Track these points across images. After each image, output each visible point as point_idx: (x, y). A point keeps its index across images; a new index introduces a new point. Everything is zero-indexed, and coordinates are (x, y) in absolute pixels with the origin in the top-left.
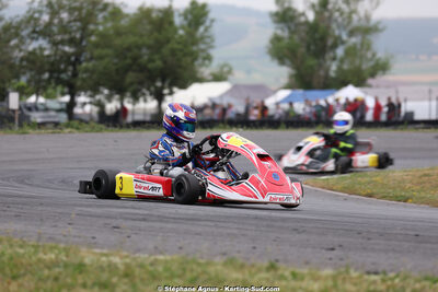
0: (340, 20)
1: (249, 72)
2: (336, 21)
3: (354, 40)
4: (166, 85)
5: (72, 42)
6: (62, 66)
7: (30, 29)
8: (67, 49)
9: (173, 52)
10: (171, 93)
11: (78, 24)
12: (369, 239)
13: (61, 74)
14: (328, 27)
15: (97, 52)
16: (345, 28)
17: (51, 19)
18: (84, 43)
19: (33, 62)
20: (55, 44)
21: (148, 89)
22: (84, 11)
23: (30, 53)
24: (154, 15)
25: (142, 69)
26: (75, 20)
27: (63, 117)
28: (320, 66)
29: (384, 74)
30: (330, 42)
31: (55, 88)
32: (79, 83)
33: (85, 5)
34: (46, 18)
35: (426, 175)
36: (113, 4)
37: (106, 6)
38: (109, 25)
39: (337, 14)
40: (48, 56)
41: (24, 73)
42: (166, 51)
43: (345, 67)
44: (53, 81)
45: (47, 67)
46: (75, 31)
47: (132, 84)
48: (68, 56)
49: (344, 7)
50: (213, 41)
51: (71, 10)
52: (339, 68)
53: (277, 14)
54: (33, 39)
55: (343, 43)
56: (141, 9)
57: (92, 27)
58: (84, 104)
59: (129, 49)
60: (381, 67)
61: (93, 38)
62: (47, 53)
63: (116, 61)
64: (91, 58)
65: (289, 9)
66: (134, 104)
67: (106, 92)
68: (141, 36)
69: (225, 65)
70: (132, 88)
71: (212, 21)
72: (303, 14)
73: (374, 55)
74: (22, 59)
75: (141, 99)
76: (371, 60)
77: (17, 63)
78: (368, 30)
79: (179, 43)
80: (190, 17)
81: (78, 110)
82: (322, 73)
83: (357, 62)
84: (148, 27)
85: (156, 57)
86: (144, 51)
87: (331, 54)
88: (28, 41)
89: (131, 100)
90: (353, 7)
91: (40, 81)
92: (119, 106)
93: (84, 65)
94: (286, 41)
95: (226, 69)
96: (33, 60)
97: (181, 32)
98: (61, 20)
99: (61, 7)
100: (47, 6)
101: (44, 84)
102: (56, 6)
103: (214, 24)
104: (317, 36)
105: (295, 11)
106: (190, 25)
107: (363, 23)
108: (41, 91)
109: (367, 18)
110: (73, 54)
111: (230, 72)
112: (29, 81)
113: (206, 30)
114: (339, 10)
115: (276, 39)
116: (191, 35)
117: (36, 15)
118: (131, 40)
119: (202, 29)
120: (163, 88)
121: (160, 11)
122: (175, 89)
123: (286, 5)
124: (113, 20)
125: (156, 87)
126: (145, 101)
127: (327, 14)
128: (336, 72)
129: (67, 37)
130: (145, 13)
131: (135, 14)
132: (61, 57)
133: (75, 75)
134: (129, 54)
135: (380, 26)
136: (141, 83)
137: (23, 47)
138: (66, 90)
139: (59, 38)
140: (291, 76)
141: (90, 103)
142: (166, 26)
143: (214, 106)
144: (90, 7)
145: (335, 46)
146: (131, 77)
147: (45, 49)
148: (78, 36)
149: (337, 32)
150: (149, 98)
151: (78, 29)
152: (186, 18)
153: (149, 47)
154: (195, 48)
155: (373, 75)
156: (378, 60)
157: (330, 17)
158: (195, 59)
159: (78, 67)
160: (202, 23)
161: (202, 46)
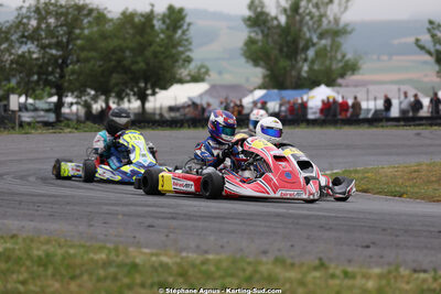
0: (311, 23)
1: (220, 73)
2: (307, 23)
3: (323, 42)
4: (149, 86)
5: (58, 45)
6: (50, 69)
7: (20, 34)
8: (54, 52)
9: (155, 55)
10: (154, 94)
11: (65, 28)
12: (397, 236)
13: (49, 75)
14: (300, 30)
15: (83, 55)
16: (315, 31)
17: (39, 24)
18: (70, 47)
19: (22, 65)
20: (43, 47)
21: (132, 90)
22: (70, 17)
23: (20, 56)
24: (136, 20)
25: (126, 71)
26: (61, 25)
27: (52, 117)
28: (293, 67)
29: (353, 74)
30: (301, 44)
31: (43, 90)
32: (66, 84)
33: (70, 10)
34: (34, 23)
35: (415, 171)
36: (97, 9)
37: (91, 11)
38: (95, 29)
39: (308, 18)
40: (36, 59)
41: (14, 76)
42: (148, 53)
43: (316, 67)
44: (41, 83)
45: (35, 69)
46: (62, 36)
47: (117, 84)
48: (55, 58)
49: (314, 10)
50: (190, 44)
51: (57, 15)
52: (311, 69)
53: (249, 19)
54: (22, 43)
55: (314, 45)
56: (124, 14)
57: (77, 31)
58: (72, 104)
59: (113, 52)
60: (350, 68)
61: (79, 42)
62: (35, 56)
63: (101, 63)
64: (78, 61)
65: (262, 13)
66: (118, 104)
67: (93, 92)
68: (125, 39)
69: (202, 66)
70: (116, 89)
71: (189, 24)
72: (276, 18)
73: (344, 56)
74: (12, 62)
75: (126, 100)
76: (341, 61)
77: (7, 66)
78: (337, 32)
79: (161, 46)
80: (168, 21)
81: (65, 110)
82: (294, 73)
83: (328, 63)
84: (131, 31)
85: (139, 59)
86: (128, 53)
87: (303, 56)
88: (18, 45)
89: (116, 100)
90: (322, 10)
91: (29, 82)
92: (104, 105)
93: (71, 67)
94: (260, 44)
95: (203, 70)
96: (22, 63)
97: (162, 36)
98: (48, 25)
99: (49, 13)
100: (35, 12)
101: (33, 85)
102: (43, 12)
103: (192, 27)
104: (289, 38)
105: (267, 15)
106: (168, 28)
107: (333, 26)
108: (30, 92)
109: (337, 21)
110: (60, 57)
111: (207, 73)
112: (18, 83)
113: (184, 33)
114: (310, 14)
115: (250, 42)
116: (170, 38)
117: (25, 21)
118: (115, 43)
119: (180, 32)
120: (146, 89)
121: (142, 15)
122: (157, 90)
123: (259, 10)
124: (98, 24)
125: (139, 88)
126: (129, 101)
127: (298, 18)
128: (307, 72)
129: (54, 41)
130: (128, 18)
131: (119, 19)
132: (49, 60)
133: (62, 76)
134: (114, 57)
135: (349, 29)
136: (125, 84)
137: (13, 51)
138: (54, 91)
139: (47, 42)
140: (265, 77)
141: (77, 103)
142: (149, 30)
143: (194, 105)
144: (76, 13)
145: (306, 48)
146: (115, 78)
147: (34, 53)
148: (65, 40)
149: (308, 35)
150: (133, 99)
151: (65, 34)
152: (164, 22)
153: (132, 50)
154: (174, 51)
155: (342, 76)
156: (347, 61)
157: (301, 21)
158: (177, 61)
159: (65, 70)
160: (180, 27)
161: (180, 49)
